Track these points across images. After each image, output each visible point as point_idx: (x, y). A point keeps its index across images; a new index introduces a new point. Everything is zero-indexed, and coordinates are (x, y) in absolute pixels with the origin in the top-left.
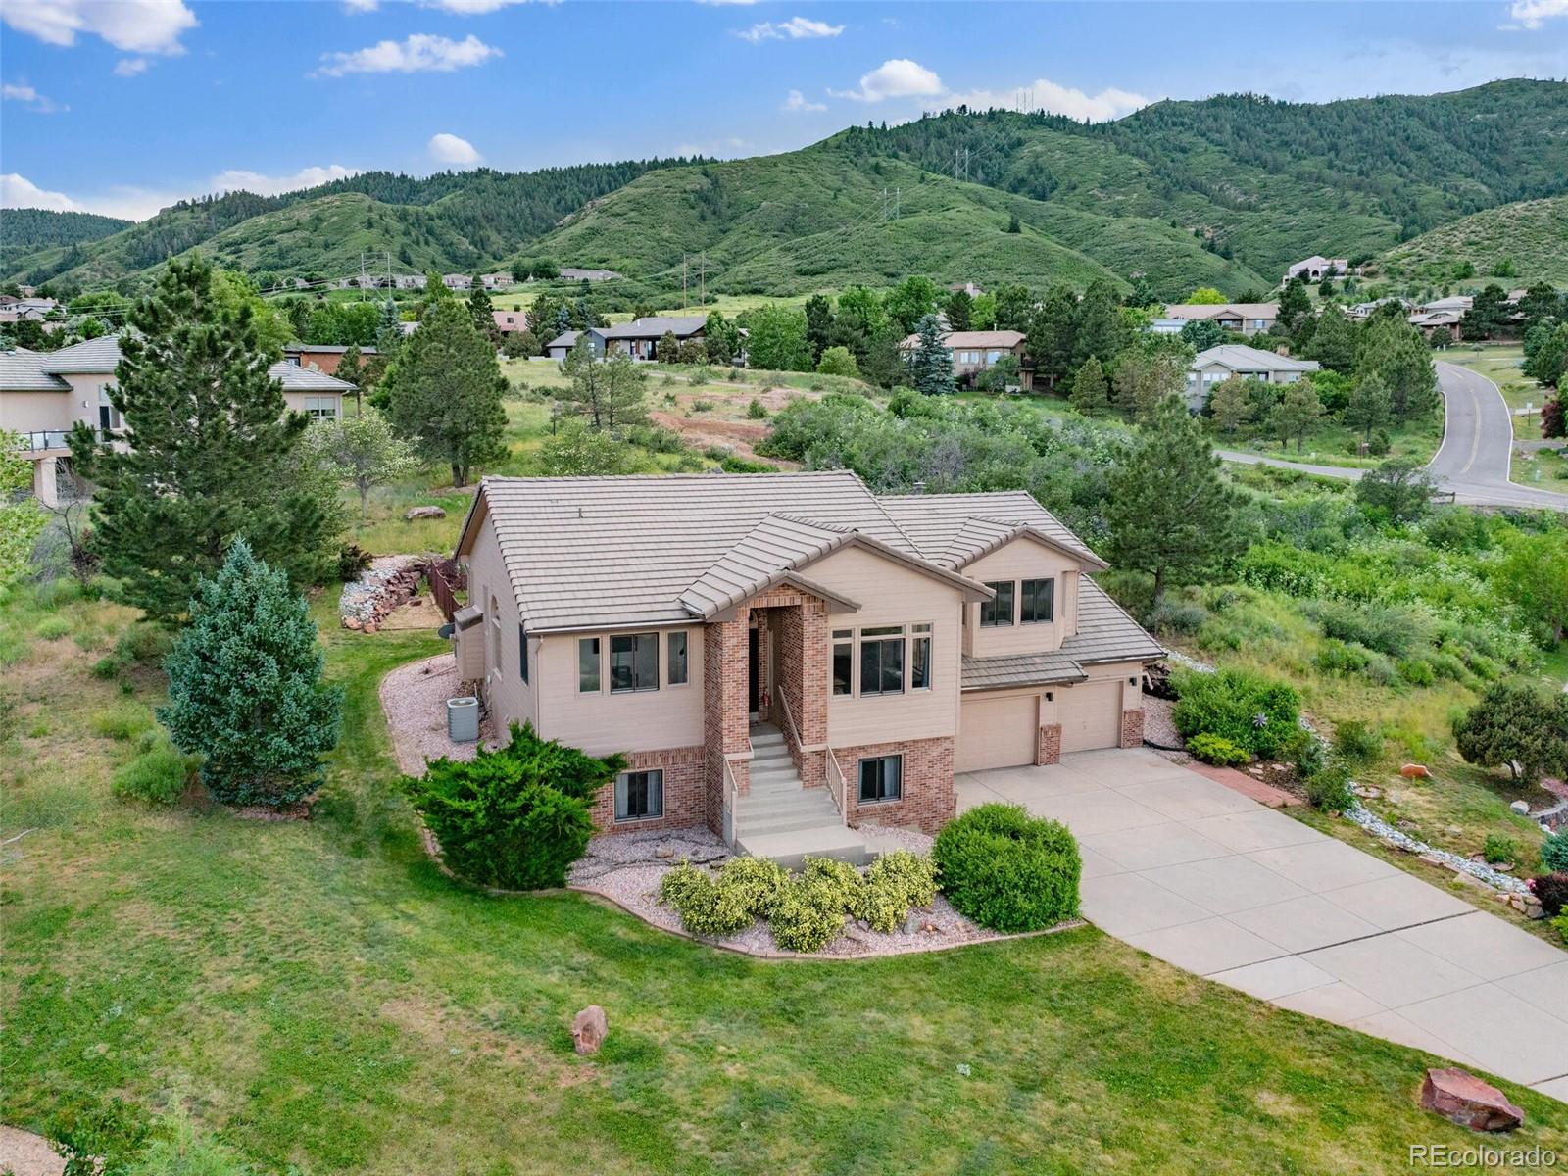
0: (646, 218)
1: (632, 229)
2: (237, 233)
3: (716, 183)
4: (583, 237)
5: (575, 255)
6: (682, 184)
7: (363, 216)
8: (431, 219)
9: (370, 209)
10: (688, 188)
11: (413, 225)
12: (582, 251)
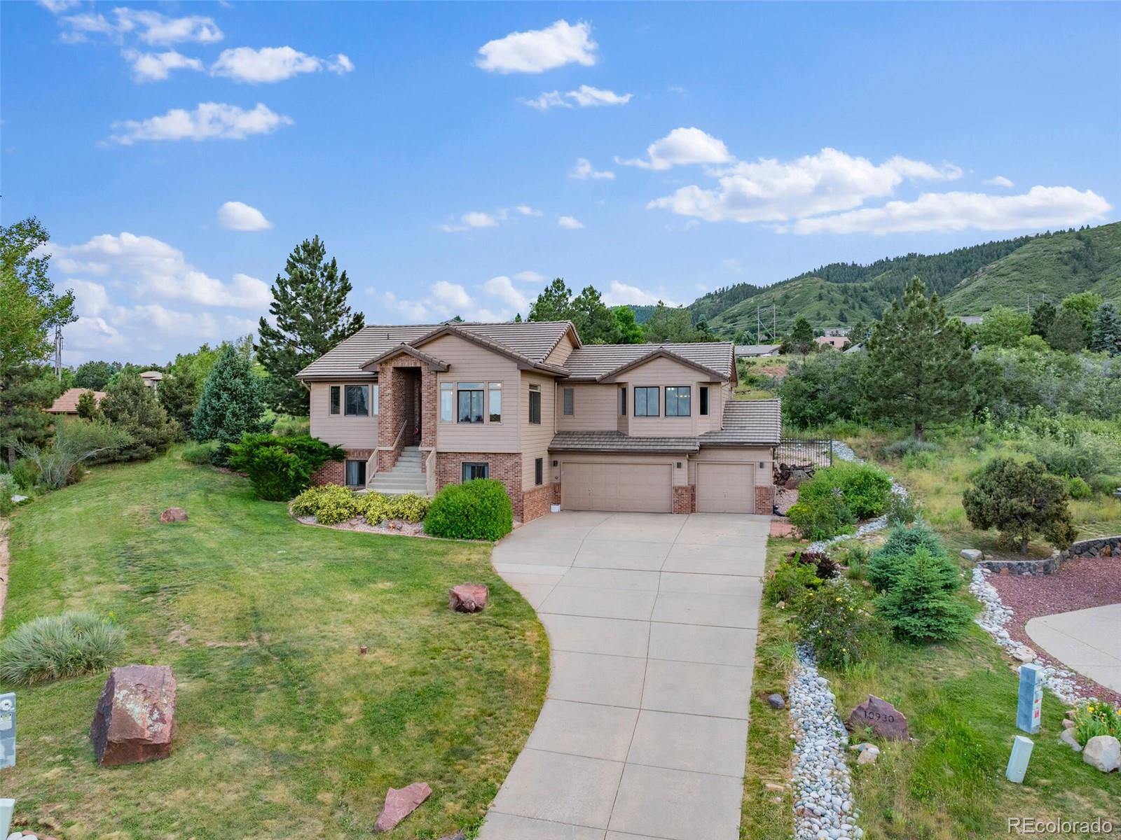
0: (1026, 276)
1: (1014, 285)
2: (735, 309)
3: (1088, 244)
4: (973, 294)
5: (964, 308)
6: (1058, 247)
7: (816, 293)
8: (865, 291)
9: (822, 287)
10: (1063, 250)
11: (851, 296)
12: (972, 304)
